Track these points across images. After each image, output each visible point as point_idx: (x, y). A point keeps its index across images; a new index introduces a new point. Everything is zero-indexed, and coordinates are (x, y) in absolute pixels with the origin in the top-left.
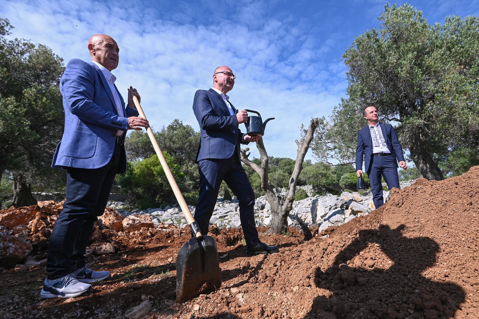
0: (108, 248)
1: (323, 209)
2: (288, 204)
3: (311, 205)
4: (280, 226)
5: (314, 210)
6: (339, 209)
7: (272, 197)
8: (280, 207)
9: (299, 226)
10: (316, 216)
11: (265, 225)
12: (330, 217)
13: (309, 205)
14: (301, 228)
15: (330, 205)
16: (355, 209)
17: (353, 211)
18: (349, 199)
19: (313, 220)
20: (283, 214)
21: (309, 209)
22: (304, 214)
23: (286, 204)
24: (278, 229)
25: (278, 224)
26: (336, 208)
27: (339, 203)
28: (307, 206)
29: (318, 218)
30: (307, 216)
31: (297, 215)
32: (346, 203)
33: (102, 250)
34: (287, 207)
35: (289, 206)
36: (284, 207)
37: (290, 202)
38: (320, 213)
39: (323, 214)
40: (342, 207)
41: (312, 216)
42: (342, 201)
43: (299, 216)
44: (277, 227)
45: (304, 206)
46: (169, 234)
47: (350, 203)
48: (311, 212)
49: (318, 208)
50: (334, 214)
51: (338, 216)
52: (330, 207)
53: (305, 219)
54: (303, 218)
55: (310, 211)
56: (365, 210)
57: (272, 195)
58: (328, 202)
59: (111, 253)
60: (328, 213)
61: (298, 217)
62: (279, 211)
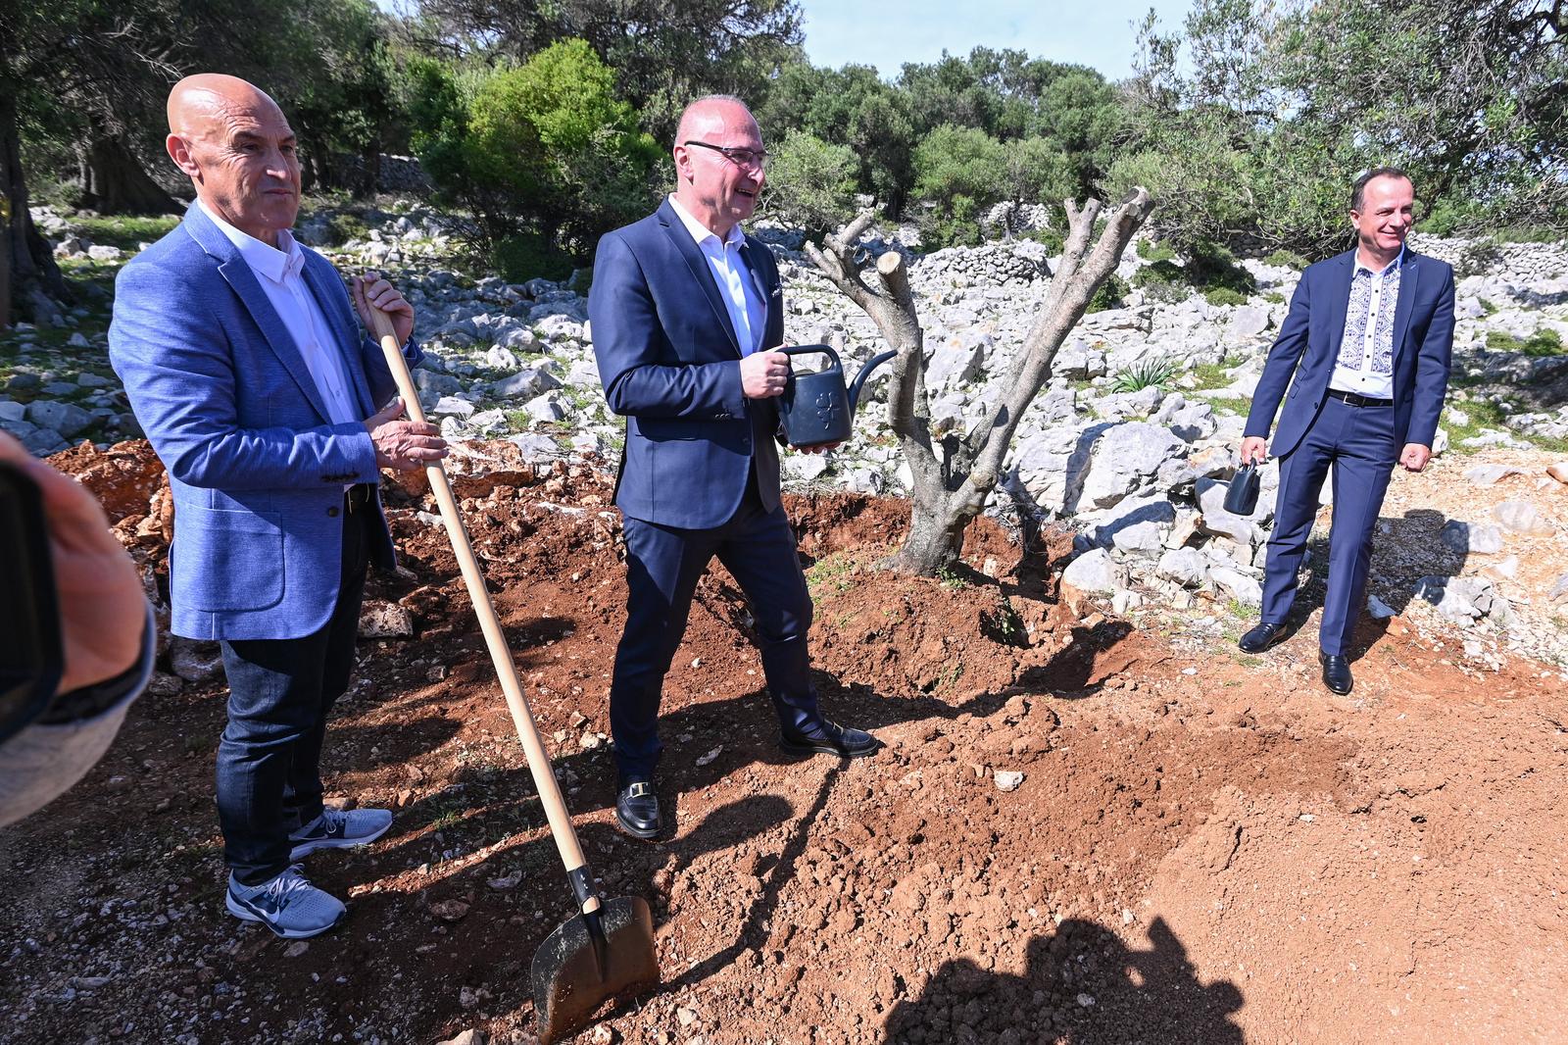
0: (392, 623)
1: (1111, 476)
2: (970, 496)
3: (1073, 446)
4: (935, 552)
5: (1078, 465)
6: (1162, 497)
7: (922, 460)
8: (942, 497)
9: (1014, 515)
10: (1081, 488)
11: (898, 491)
12: (1120, 525)
13: (1068, 444)
14: (1017, 523)
15: (1138, 466)
16: (1211, 526)
17: (1201, 524)
18: (1208, 469)
19: (1066, 501)
20: (949, 520)
21: (1063, 461)
22: (1042, 473)
23: (966, 493)
24: (925, 562)
25: (929, 545)
26: (1152, 493)
27: (1167, 477)
28: (1056, 449)
29: (1086, 501)
30: (1048, 481)
31: (1017, 471)
32: (1193, 481)
33: (376, 629)
34: (967, 506)
35: (975, 500)
36: (957, 499)
37: (977, 491)
38: (1096, 485)
39: (1106, 494)
40: (1174, 494)
41: (1068, 485)
42: (1180, 472)
43: (1023, 477)
44: (925, 554)
45: (1047, 445)
46: (576, 535)
47: (1207, 487)
48: (1068, 472)
49: (1096, 461)
50: (1137, 517)
51: (1147, 526)
52: (1134, 476)
53: (1040, 492)
54: (1031, 488)
55: (1065, 468)
56: (1243, 534)
57: (921, 455)
58: (1133, 454)
59: (401, 637)
60: (1119, 498)
61: (1017, 479)
62: (938, 509)
